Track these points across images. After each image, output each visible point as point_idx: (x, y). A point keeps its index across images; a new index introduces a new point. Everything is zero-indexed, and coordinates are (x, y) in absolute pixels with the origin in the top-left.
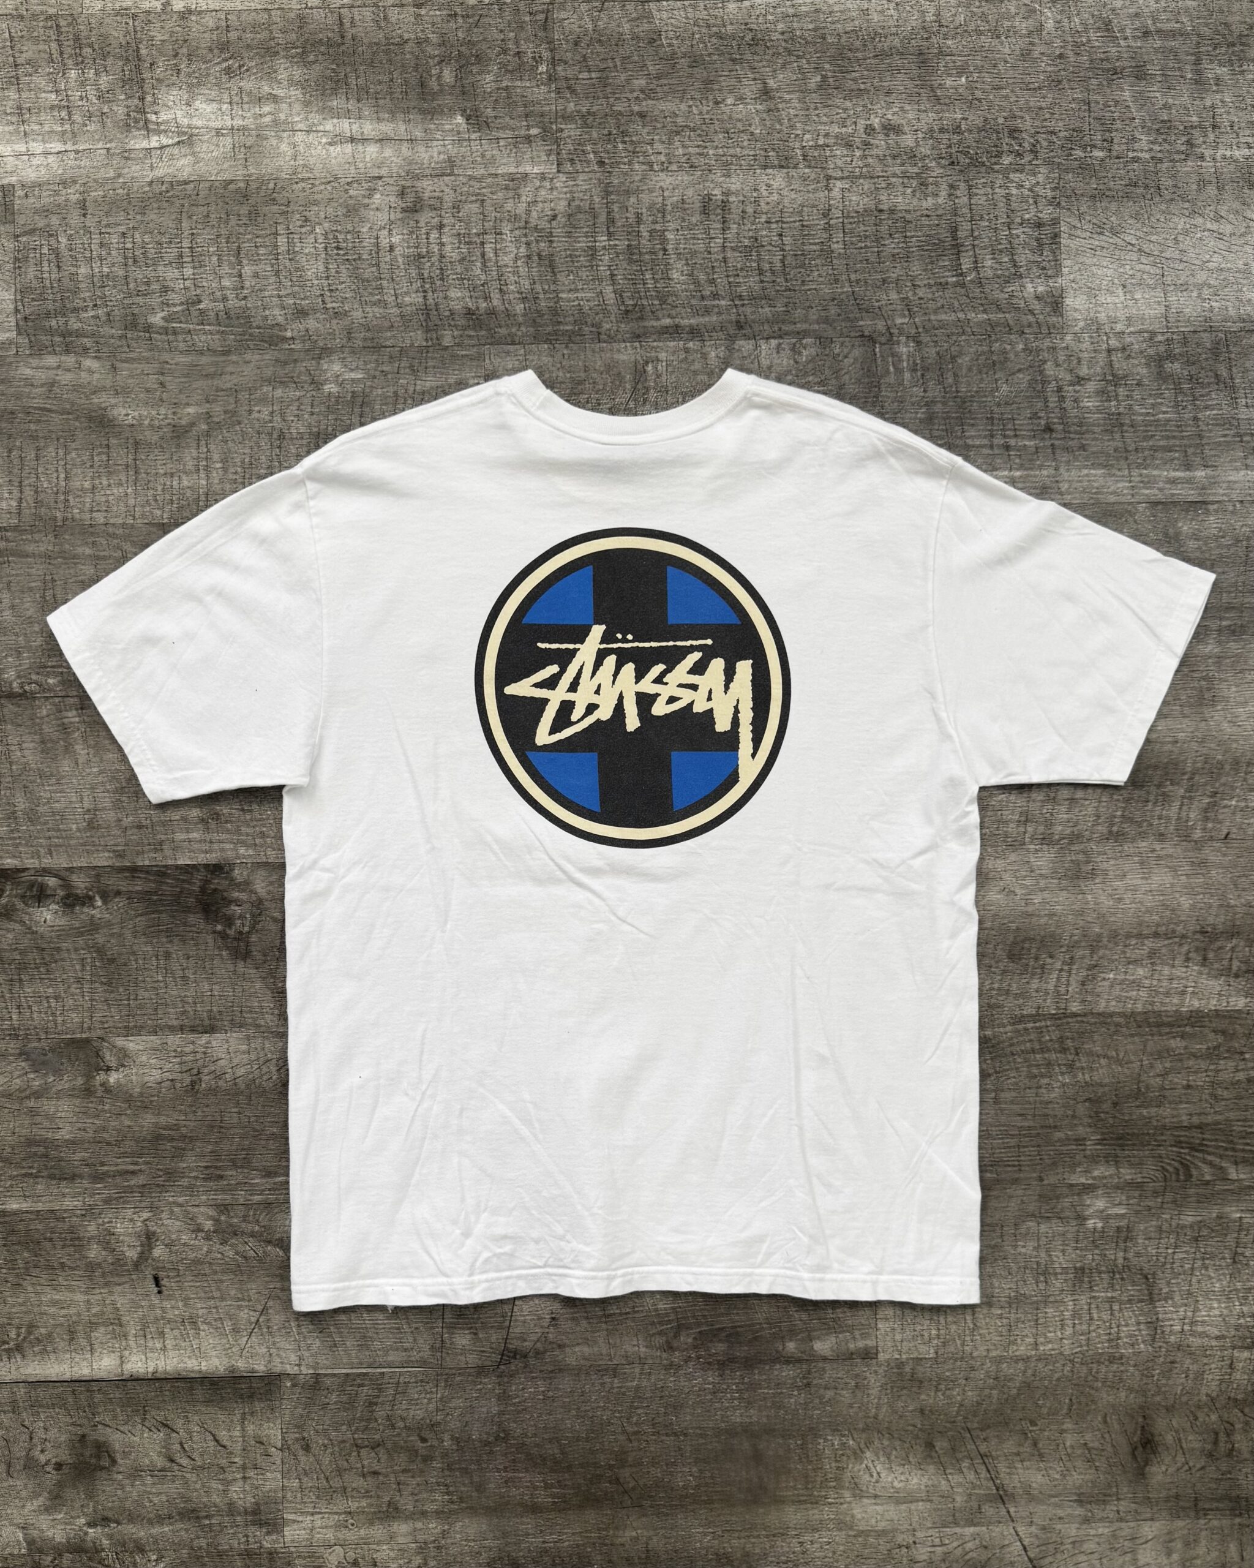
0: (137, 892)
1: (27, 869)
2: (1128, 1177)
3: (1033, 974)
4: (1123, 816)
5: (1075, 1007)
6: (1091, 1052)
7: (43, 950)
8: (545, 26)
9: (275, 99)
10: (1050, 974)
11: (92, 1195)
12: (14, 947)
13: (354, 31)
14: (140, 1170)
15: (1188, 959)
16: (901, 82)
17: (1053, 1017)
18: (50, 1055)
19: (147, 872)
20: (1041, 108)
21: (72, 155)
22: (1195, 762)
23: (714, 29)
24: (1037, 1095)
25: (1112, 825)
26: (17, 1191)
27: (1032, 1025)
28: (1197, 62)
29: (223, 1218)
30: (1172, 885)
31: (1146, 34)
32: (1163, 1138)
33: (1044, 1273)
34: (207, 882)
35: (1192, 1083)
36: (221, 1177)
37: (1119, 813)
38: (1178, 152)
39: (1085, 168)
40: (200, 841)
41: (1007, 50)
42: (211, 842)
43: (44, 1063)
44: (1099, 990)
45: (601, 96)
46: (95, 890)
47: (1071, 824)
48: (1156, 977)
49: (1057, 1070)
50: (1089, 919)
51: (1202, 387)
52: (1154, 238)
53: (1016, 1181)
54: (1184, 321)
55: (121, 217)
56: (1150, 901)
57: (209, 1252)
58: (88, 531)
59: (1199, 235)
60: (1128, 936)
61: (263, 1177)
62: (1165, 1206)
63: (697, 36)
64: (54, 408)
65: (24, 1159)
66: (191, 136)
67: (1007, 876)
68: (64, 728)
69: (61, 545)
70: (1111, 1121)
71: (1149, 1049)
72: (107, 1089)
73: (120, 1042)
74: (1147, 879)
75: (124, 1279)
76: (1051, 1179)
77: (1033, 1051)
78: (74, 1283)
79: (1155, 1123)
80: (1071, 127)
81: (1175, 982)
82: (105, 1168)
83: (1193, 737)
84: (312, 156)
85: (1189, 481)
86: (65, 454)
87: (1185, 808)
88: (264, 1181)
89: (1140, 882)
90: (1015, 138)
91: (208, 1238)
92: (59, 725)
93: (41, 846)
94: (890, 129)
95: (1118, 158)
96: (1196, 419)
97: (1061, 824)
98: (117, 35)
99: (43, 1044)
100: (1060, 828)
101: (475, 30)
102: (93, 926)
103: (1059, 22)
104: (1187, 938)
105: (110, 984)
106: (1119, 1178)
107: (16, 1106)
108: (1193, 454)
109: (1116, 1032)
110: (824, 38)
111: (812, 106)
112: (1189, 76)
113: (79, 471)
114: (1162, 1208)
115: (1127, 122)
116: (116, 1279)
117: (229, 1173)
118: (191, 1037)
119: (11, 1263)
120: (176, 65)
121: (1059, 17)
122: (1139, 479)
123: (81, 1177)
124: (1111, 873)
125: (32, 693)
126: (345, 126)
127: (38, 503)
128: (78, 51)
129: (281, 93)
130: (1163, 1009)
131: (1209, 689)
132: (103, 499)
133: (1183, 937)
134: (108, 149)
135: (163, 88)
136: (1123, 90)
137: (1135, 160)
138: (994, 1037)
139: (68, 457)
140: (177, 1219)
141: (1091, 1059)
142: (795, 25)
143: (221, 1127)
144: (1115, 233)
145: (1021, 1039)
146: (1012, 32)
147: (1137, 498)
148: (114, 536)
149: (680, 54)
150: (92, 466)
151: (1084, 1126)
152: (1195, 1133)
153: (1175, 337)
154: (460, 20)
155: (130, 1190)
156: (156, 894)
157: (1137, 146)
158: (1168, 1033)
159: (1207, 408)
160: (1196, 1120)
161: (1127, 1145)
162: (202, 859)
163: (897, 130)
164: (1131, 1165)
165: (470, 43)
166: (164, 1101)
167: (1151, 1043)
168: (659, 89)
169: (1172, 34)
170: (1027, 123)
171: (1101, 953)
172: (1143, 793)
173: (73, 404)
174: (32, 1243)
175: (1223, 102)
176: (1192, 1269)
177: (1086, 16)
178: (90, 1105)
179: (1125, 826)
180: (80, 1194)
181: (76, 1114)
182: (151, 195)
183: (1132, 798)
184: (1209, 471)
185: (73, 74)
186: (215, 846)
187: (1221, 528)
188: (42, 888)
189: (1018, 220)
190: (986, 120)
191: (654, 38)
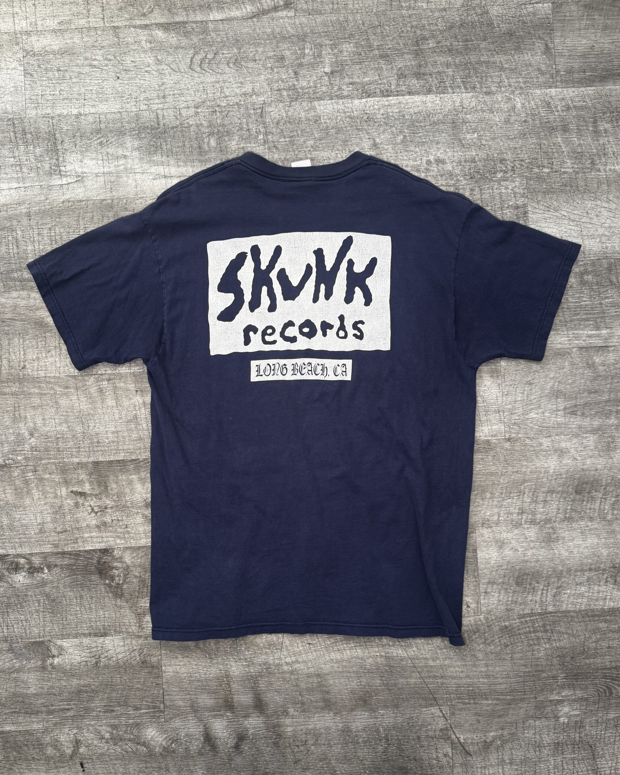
0: (65, 565)
1: (10, 555)
2: (580, 695)
3: (529, 592)
4: (571, 509)
5: (550, 609)
6: (559, 631)
7: (19, 596)
8: (261, 116)
9: (125, 157)
10: (537, 592)
11: (47, 722)
12: (4, 595)
13: (164, 121)
14: (72, 708)
15: (607, 582)
16: (443, 137)
17: (540, 614)
18: (24, 650)
19: (70, 554)
20: (516, 148)
21: (23, 189)
22: (607, 480)
23: (348, 114)
24: (533, 655)
25: (566, 513)
26: (9, 721)
27: (528, 619)
28: (595, 122)
29: (114, 732)
30: (598, 544)
31: (568, 108)
32: (597, 674)
33: (539, 746)
34: (101, 558)
35: (611, 645)
36: (113, 711)
37: (569, 507)
38: (587, 168)
39: (540, 178)
40: (97, 537)
41: (497, 119)
42: (102, 537)
43: (20, 654)
44: (562, 599)
45: (291, 150)
46: (44, 564)
47: (545, 514)
48: (591, 591)
49: (542, 641)
50: (556, 563)
51: (604, 288)
52: (576, 212)
53: (522, 700)
54: (594, 254)
55: (48, 220)
56: (586, 552)
57: (108, 749)
58: (35, 381)
59: (599, 210)
60: (576, 571)
61: (134, 710)
62: (599, 709)
63: (339, 118)
64: (17, 318)
65: (12, 704)
66: (83, 177)
67: (513, 541)
68: (27, 482)
69: (23, 388)
70: (570, 666)
71: (588, 628)
72: (53, 667)
73: (59, 642)
74: (584, 541)
75: (65, 765)
76: (541, 698)
77: (530, 632)
78: (40, 767)
79: (593, 667)
80: (532, 157)
81: (601, 593)
82: (54, 707)
83: (605, 467)
84: (145, 186)
85: (598, 336)
86: (23, 342)
87: (603, 504)
88: (135, 712)
89: (581, 542)
90: (503, 164)
91: (107, 742)
92: (23, 481)
93: (16, 543)
94: (439, 161)
95: (556, 172)
96: (601, 304)
97: (540, 514)
98: (44, 127)
99: (20, 644)
100: (540, 516)
101: (226, 119)
102: (44, 583)
103: (523, 104)
104: (606, 570)
105: (53, 613)
106: (575, 696)
107: (7, 677)
108: (601, 322)
109: (572, 621)
110: (404, 116)
111: (399, 151)
112: (591, 129)
113: (31, 350)
114: (598, 710)
115: (560, 154)
116: (61, 765)
117: (117, 709)
118: (95, 639)
119: (7, 758)
120: (74, 141)
121: (523, 101)
122: (572, 336)
123: (42, 712)
124: (566, 538)
125: (9, 465)
126: (161, 170)
127: (11, 367)
128: (24, 136)
129: (128, 154)
130: (595, 608)
131: (613, 442)
132: (43, 364)
133: (604, 570)
134: (41, 186)
135: (68, 154)
136: (557, 137)
137: (565, 173)
138: (510, 626)
139: (25, 343)
140: (91, 733)
141: (559, 635)
142: (389, 110)
143: (112, 685)
144: (556, 210)
145: (524, 626)
146: (499, 110)
147: (572, 345)
148: (49, 383)
149: (330, 127)
150: (37, 348)
151: (557, 670)
152: (614, 671)
153: (588, 262)
154: (218, 114)
155: (66, 718)
156: (75, 565)
157: (565, 166)
158: (598, 620)
159: (606, 298)
160: (614, 664)
161: (579, 679)
162: (98, 546)
163: (443, 162)
164: (581, 689)
165: (223, 125)
166: (82, 672)
167: (589, 626)
168: (320, 146)
169: (582, 108)
170: (509, 156)
171: (563, 580)
172: (581, 497)
173: (26, 316)
174: (17, 747)
175: (608, 141)
176: (615, 741)
177: (537, 100)
178: (45, 675)
179: (572, 514)
180: (41, 721)
181: (38, 680)
182: (63, 208)
183: (576, 500)
184: (609, 331)
185: (22, 148)
186: (105, 539)
187: (615, 359)
188: (17, 564)
189: (506, 205)
190: (488, 155)
191: (317, 120)
